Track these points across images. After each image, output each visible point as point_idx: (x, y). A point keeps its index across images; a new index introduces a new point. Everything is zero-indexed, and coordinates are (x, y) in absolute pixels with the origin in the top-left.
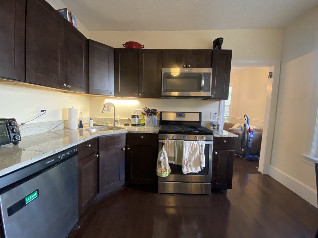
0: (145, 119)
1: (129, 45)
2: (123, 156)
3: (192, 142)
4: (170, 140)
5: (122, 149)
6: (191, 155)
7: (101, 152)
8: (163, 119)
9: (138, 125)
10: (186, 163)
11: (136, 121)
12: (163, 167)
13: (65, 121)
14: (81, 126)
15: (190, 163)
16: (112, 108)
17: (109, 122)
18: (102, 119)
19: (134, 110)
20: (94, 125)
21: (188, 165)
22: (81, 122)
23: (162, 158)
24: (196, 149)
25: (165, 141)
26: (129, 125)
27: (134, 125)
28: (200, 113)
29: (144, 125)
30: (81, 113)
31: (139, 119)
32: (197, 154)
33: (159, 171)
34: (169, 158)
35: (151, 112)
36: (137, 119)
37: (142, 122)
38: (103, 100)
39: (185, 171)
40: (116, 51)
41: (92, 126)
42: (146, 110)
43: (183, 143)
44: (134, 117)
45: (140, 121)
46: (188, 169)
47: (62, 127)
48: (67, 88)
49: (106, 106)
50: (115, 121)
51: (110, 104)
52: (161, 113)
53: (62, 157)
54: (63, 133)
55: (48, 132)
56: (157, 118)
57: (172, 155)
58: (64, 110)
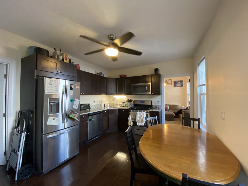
0: (128, 104)
1: (121, 76)
2: (117, 117)
3: (140, 113)
4: (132, 112)
5: (116, 115)
6: (140, 118)
7: (109, 115)
8: (135, 104)
9: (125, 106)
10: (138, 121)
11: (124, 105)
12: (129, 122)
13: (100, 105)
14: (105, 106)
15: (139, 121)
16: (115, 99)
17: (114, 105)
18: (113, 104)
19: (124, 100)
20: (109, 106)
21: (139, 122)
22: (105, 105)
23: (129, 118)
24: (141, 115)
25: (131, 112)
26: (122, 106)
27: (123, 106)
28: (151, 101)
29: (127, 106)
30: (105, 102)
31: (126, 103)
32: (142, 118)
33: (128, 123)
34: (132, 119)
35: (130, 101)
36: (124, 104)
37: (127, 105)
38: (113, 96)
39: (137, 124)
40: (116, 79)
41: (108, 106)
42: (128, 100)
43: (136, 113)
44: (123, 103)
45: (126, 105)
46: (139, 124)
47: (99, 106)
48: (101, 95)
49: (113, 99)
50: (116, 105)
51: (114, 98)
52: (134, 101)
54: (99, 109)
55: (96, 108)
56: (132, 103)
57: (133, 118)
58: (100, 101)
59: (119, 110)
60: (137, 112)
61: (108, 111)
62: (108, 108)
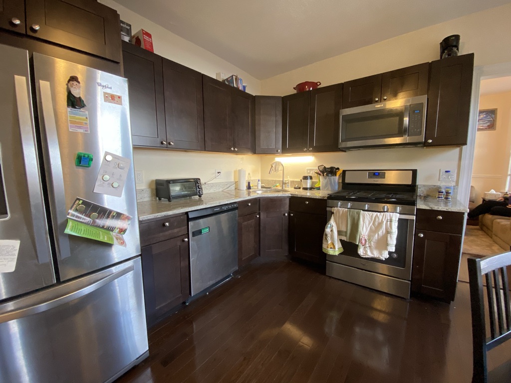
0: (321, 181)
1: (301, 87)
2: (286, 222)
3: (375, 214)
4: (340, 210)
5: (284, 215)
6: (373, 232)
7: (261, 214)
8: (347, 181)
9: (311, 189)
10: (363, 242)
11: (309, 184)
12: (329, 242)
13: (236, 182)
14: (249, 187)
15: (370, 243)
16: (280, 168)
17: (278, 185)
18: (273, 180)
19: (308, 170)
20: (262, 187)
21: (367, 245)
22: (249, 183)
23: (328, 230)
24: (380, 224)
25: (335, 210)
26: (300, 188)
27: (305, 189)
28: (415, 172)
29: (319, 189)
30: (249, 174)
31: (314, 180)
32: (382, 231)
33: (324, 246)
34: (340, 233)
35: (332, 171)
36: (309, 181)
37: (317, 186)
38: (274, 159)
39: (361, 252)
40: (285, 99)
41: (260, 188)
42: (321, 169)
43: (359, 214)
44: (305, 178)
45: (313, 183)
46: (366, 251)
47: (233, 187)
48: (234, 152)
49: (274, 166)
50: (284, 183)
51: (279, 163)
52: (344, 172)
53: (225, 208)
54: (234, 194)
55: (222, 191)
56: (337, 179)
57: (344, 229)
58: (235, 172)
59: (294, 200)
60: (362, 211)
61: (257, 201)
62: (258, 193)
